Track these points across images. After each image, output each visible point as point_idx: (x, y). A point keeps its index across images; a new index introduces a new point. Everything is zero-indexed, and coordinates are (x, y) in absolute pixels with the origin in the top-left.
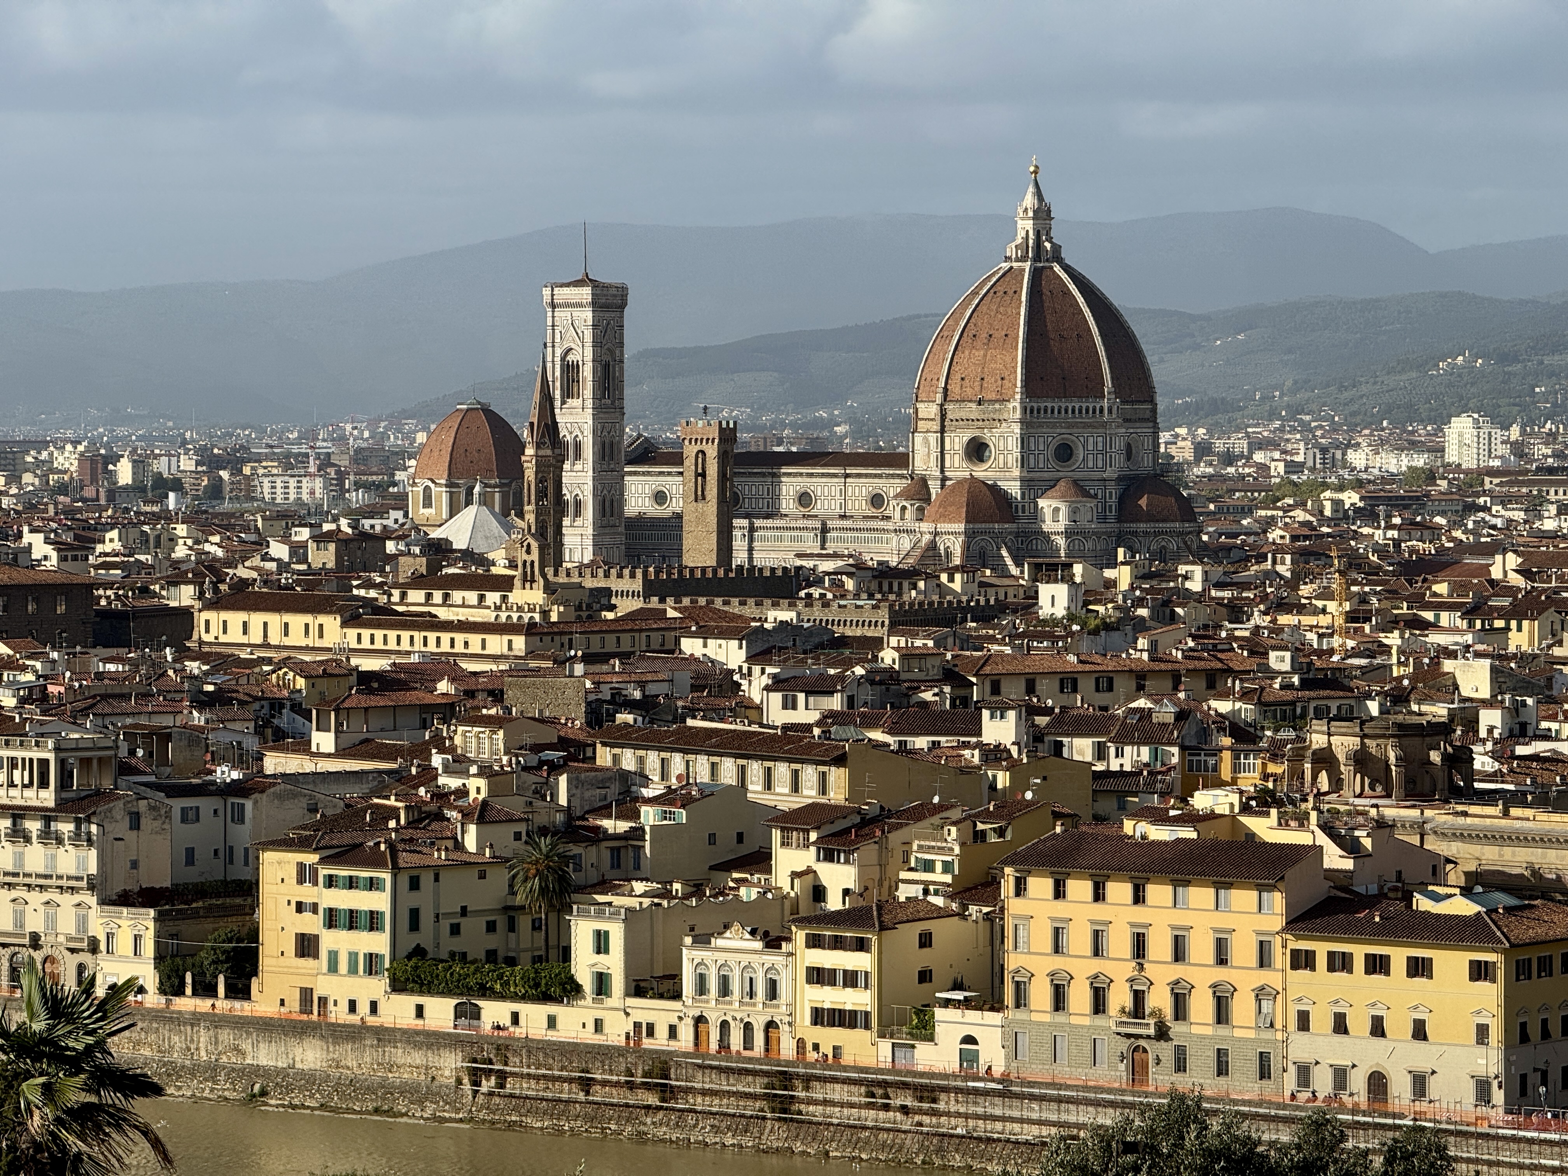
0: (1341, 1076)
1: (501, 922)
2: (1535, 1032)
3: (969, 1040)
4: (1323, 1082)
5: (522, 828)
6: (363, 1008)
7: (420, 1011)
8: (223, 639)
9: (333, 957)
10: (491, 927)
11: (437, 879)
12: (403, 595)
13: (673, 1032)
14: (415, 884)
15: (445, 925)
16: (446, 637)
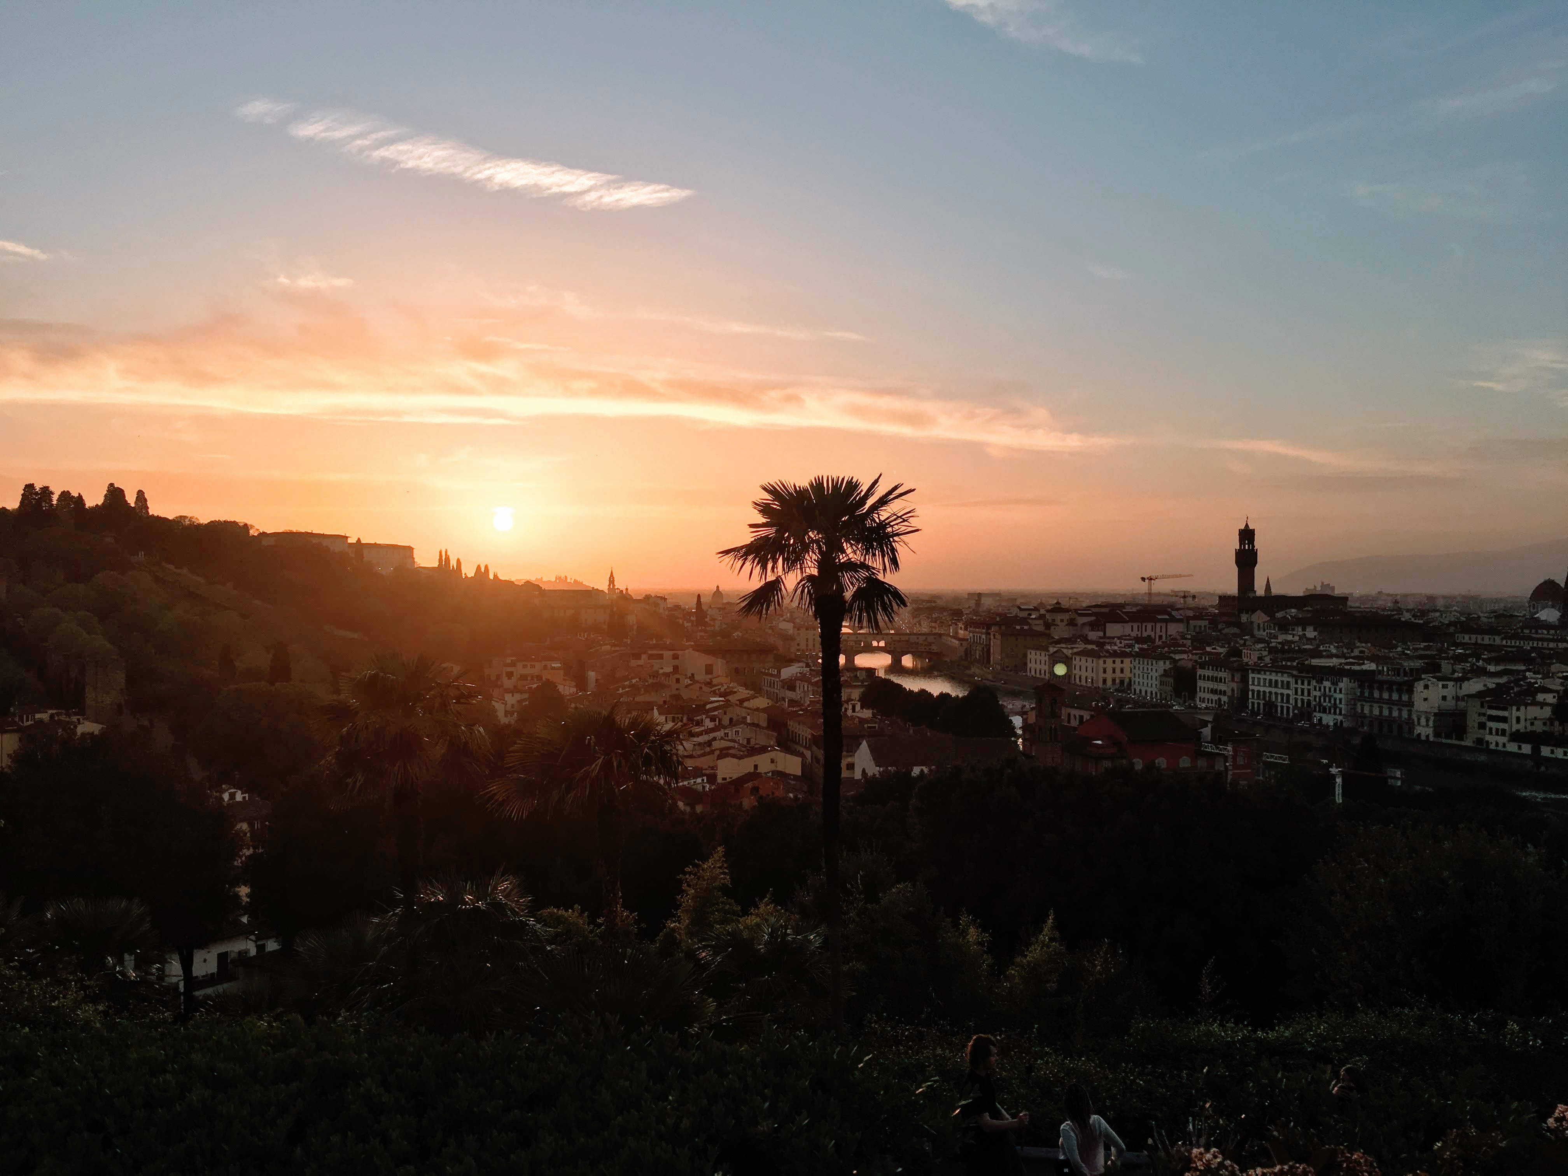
1: (1548, 723)
5: (1556, 695)
6: (1501, 745)
7: (1520, 748)
8: (1463, 641)
9: (1491, 729)
10: (1545, 724)
11: (1526, 708)
12: (1522, 631)
14: (1518, 710)
15: (1528, 723)
16: (1535, 643)
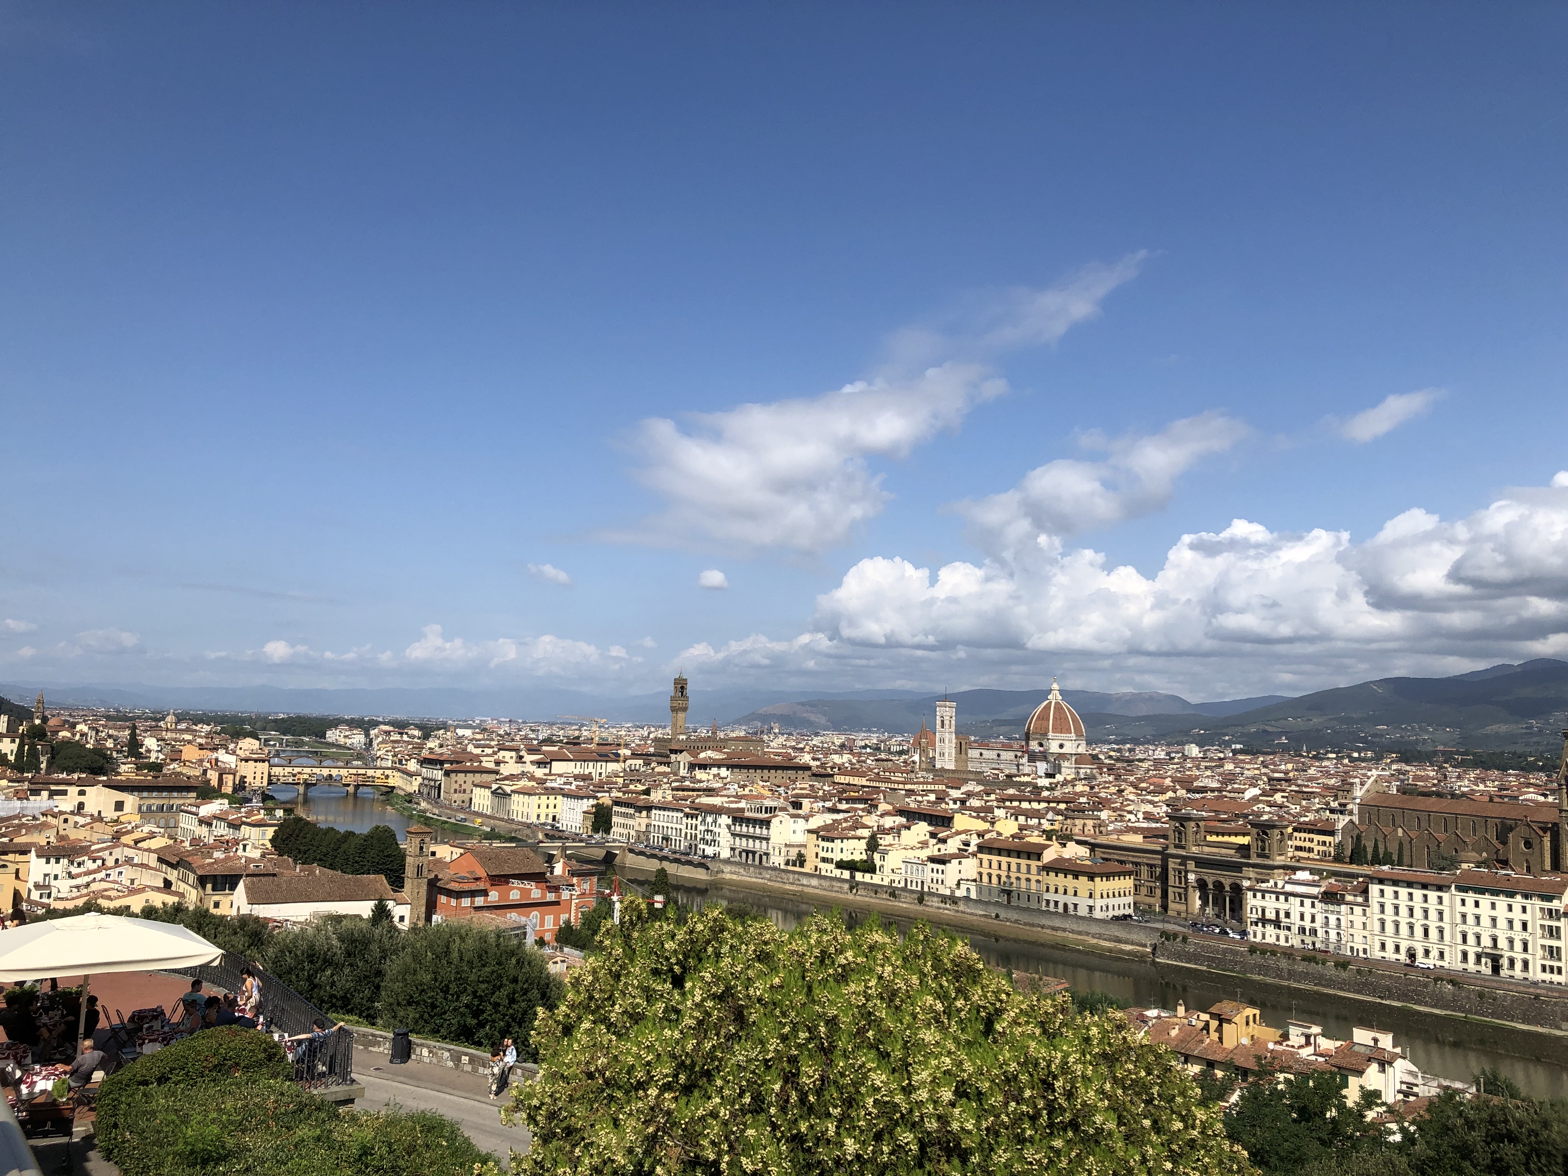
0: (1056, 903)
1: (864, 852)
2: (1105, 895)
3: (968, 888)
4: (1052, 904)
6: (829, 871)
7: (842, 874)
10: (861, 853)
11: (848, 841)
13: (899, 882)
14: (842, 842)
15: (850, 852)
